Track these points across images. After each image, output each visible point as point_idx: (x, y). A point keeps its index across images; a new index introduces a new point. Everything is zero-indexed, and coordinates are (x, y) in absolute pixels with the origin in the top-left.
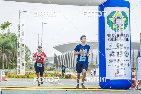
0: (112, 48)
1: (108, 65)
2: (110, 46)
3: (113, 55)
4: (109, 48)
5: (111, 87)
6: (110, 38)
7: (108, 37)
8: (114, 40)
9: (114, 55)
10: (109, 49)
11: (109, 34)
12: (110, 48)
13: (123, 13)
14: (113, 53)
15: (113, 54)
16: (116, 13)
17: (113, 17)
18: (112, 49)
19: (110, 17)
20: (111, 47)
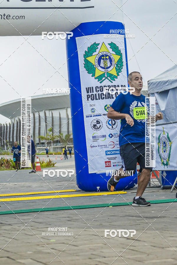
0: (96, 113)
1: (91, 147)
2: (93, 110)
3: (98, 127)
4: (90, 113)
5: (98, 188)
6: (91, 95)
7: (88, 92)
8: (99, 99)
9: (100, 126)
10: (91, 116)
11: (88, 88)
12: (93, 114)
13: (113, 46)
14: (100, 123)
15: (98, 125)
16: (99, 47)
17: (93, 54)
18: (97, 116)
19: (89, 54)
20: (93, 112)
